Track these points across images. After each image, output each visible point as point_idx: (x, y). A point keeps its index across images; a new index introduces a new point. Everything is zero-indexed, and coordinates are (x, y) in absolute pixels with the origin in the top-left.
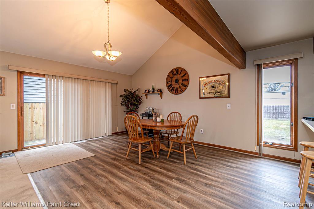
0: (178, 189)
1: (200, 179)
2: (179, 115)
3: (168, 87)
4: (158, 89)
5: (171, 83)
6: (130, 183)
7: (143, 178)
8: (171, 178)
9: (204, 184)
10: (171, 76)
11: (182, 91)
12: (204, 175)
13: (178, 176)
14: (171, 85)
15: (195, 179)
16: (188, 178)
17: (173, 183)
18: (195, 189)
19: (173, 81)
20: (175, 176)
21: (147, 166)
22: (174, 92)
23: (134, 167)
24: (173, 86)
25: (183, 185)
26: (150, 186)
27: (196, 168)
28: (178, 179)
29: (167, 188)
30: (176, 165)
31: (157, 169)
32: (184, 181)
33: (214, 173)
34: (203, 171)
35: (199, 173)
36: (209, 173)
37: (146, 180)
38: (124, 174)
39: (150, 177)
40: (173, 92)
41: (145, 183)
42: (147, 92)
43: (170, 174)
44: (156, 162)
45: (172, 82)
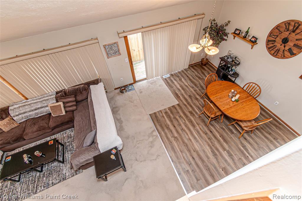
0: (226, 161)
1: (243, 158)
2: (259, 90)
3: (268, 41)
4: (253, 37)
5: (276, 39)
6: (200, 144)
7: (207, 142)
8: (224, 149)
9: (243, 164)
10: (282, 30)
11: (284, 57)
12: (248, 155)
13: (229, 150)
14: (275, 41)
15: (239, 157)
16: (235, 153)
17: (224, 154)
18: (235, 165)
19: (281, 38)
20: (227, 148)
21: (211, 130)
22: (273, 52)
23: (203, 128)
24: (276, 44)
25: (230, 158)
26: (210, 151)
27: (246, 145)
28: (228, 152)
29: (220, 157)
30: (232, 137)
31: (217, 136)
32: (232, 155)
33: (256, 156)
34: (249, 150)
35: (245, 152)
36: (252, 154)
37: (209, 145)
38: (196, 134)
39: (212, 143)
40: (270, 51)
41: (208, 147)
42: (237, 33)
43: (225, 144)
44: (219, 128)
45: (278, 38)
